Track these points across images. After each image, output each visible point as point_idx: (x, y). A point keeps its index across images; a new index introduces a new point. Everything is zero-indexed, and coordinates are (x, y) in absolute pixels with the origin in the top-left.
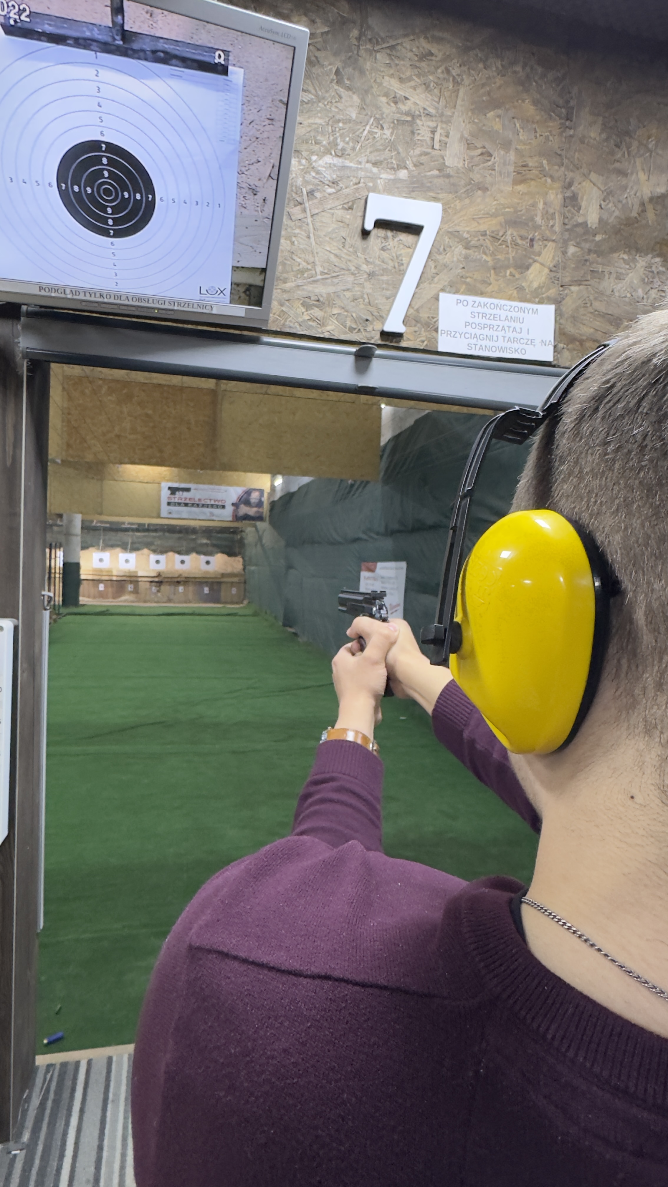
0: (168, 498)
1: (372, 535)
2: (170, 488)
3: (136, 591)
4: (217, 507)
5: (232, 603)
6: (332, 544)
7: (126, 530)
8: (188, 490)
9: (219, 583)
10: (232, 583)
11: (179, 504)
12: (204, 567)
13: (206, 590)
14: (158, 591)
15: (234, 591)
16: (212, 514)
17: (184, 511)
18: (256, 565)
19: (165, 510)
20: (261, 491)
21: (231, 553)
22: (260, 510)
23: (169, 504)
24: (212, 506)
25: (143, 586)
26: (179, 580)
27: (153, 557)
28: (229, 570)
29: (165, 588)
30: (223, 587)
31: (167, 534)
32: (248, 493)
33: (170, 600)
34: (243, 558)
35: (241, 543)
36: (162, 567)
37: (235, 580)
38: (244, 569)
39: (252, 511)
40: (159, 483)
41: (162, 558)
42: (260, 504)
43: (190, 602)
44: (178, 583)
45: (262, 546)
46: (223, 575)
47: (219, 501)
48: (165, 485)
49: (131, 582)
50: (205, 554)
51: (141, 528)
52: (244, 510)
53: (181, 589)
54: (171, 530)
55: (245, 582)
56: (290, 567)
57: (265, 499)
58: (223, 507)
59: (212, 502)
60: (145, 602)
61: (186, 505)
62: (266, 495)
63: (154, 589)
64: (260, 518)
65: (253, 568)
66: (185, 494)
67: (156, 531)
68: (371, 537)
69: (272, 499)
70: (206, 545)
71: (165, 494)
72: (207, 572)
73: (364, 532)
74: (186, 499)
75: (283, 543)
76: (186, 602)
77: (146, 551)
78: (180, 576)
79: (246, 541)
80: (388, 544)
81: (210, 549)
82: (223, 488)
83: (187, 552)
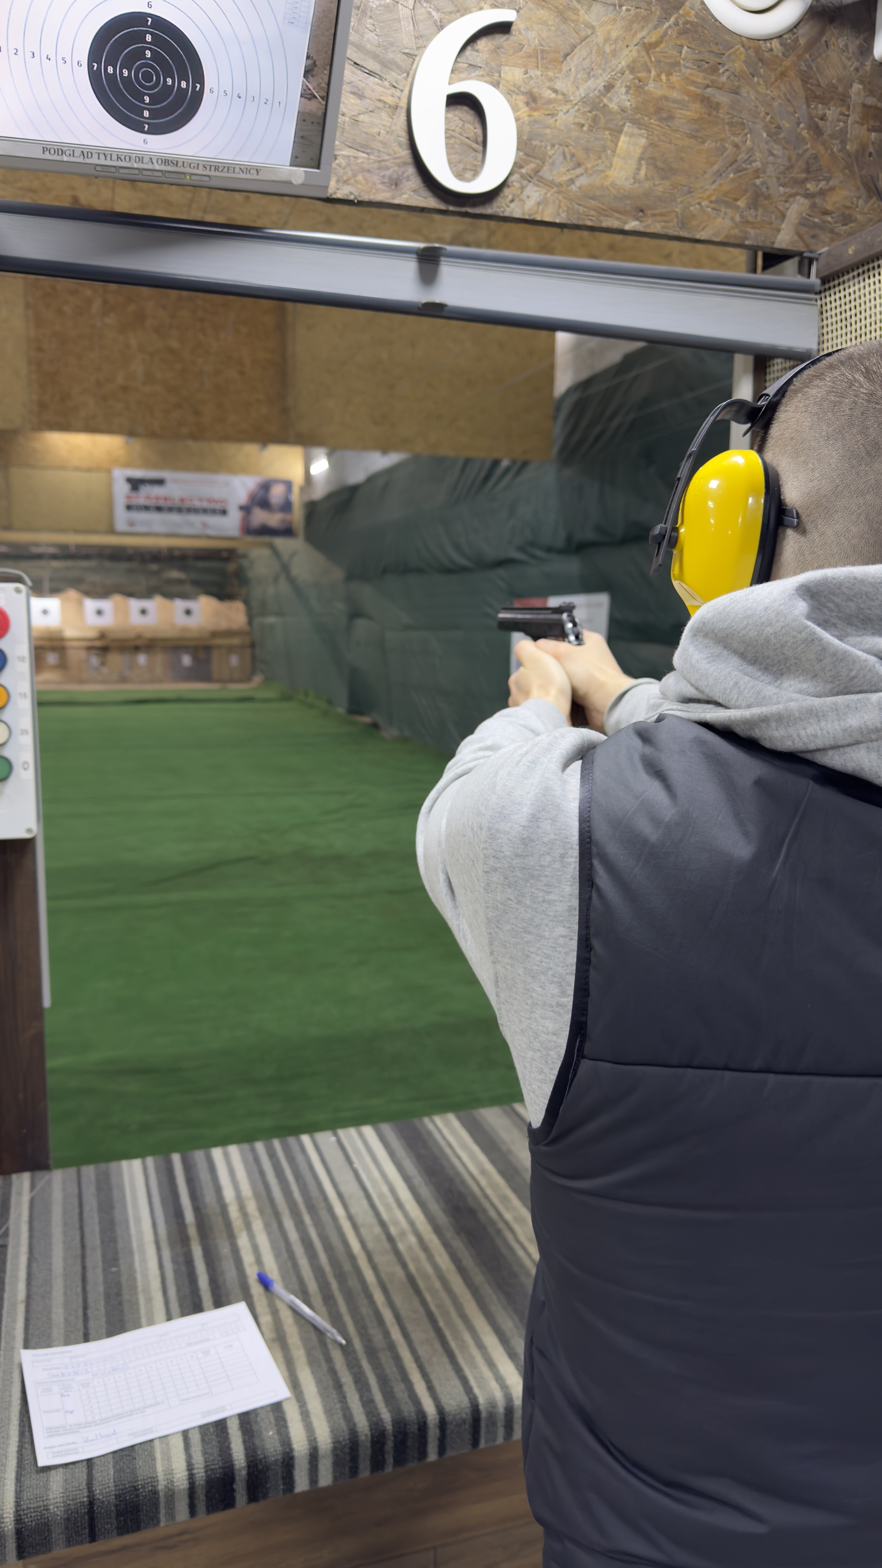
0: (128, 497)
1: (539, 553)
2: (130, 480)
3: (63, 665)
4: (214, 512)
5: (232, 681)
6: (447, 571)
7: (39, 557)
8: (160, 482)
9: (208, 649)
10: (230, 649)
11: (147, 508)
12: (181, 620)
13: (187, 660)
14: (103, 664)
15: (234, 660)
16: (205, 525)
17: (157, 522)
18: (279, 613)
19: (121, 518)
20: (288, 484)
21: (222, 594)
22: (288, 517)
23: (129, 508)
24: (205, 511)
25: (75, 656)
26: (138, 643)
27: (91, 605)
28: (223, 625)
29: (116, 659)
30: (215, 655)
31: (108, 564)
32: (266, 486)
33: (123, 680)
34: (246, 602)
35: (241, 577)
36: (108, 621)
37: (236, 641)
38: (250, 622)
39: (274, 520)
40: (109, 471)
41: (106, 605)
42: (287, 506)
43: (159, 681)
44: (137, 649)
45: (292, 581)
46: (215, 634)
47: (214, 501)
48: (120, 475)
49: (53, 649)
50: (184, 596)
51: (66, 554)
52: (260, 517)
53: (142, 659)
54: (116, 555)
55: (253, 645)
56: (355, 614)
57: (296, 498)
58: (224, 512)
59: (205, 504)
60: (81, 682)
61: (159, 509)
62: (296, 490)
63: (95, 660)
64: (287, 531)
65: (271, 620)
66: (156, 491)
67: (87, 557)
68: (534, 557)
69: (306, 499)
70: (180, 582)
71: (121, 489)
72: (185, 629)
73: (521, 549)
74: (157, 498)
75: (338, 574)
76: (152, 681)
77: (72, 594)
78: (139, 637)
79: (250, 574)
80: (572, 566)
81: (188, 588)
82: (222, 478)
83: (148, 594)
